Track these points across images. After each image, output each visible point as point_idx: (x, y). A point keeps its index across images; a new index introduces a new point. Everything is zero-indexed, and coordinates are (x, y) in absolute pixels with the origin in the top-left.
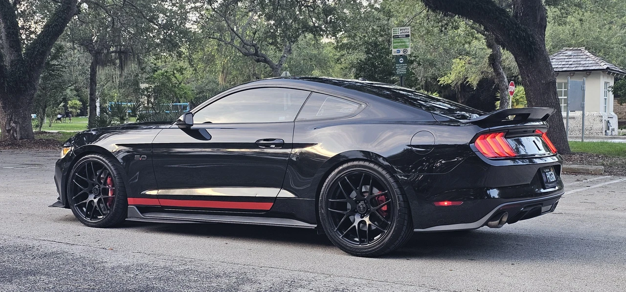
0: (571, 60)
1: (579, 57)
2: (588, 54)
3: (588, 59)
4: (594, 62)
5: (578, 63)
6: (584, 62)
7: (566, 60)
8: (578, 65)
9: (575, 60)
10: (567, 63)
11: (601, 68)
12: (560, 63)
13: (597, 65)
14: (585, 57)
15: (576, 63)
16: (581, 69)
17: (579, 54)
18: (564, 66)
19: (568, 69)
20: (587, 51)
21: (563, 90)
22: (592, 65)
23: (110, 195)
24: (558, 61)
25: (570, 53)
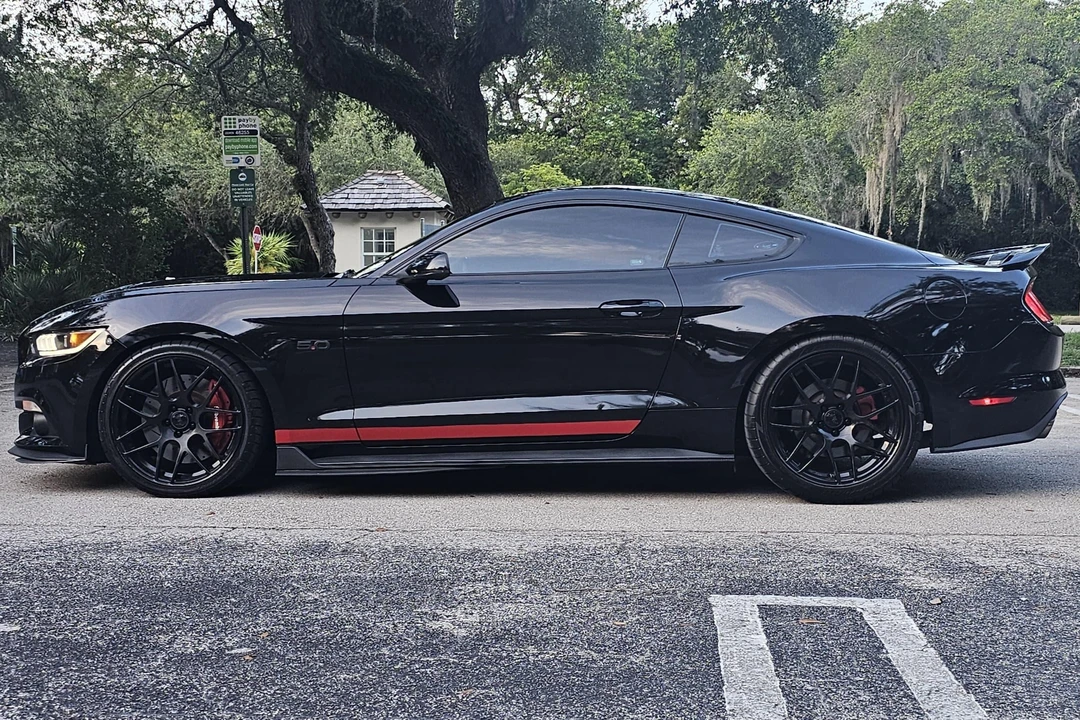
0: (383, 191)
1: (396, 186)
2: (411, 182)
3: (412, 191)
4: (423, 196)
5: (397, 196)
6: (407, 196)
7: (376, 191)
8: (398, 201)
9: (391, 191)
10: (379, 196)
11: (436, 206)
12: (367, 196)
13: (429, 200)
14: (406, 186)
15: (394, 196)
16: (405, 206)
17: (394, 182)
18: (374, 201)
19: (383, 207)
20: (407, 178)
21: (384, 241)
22: (420, 200)
23: (217, 427)
24: (363, 191)
25: (381, 179)
